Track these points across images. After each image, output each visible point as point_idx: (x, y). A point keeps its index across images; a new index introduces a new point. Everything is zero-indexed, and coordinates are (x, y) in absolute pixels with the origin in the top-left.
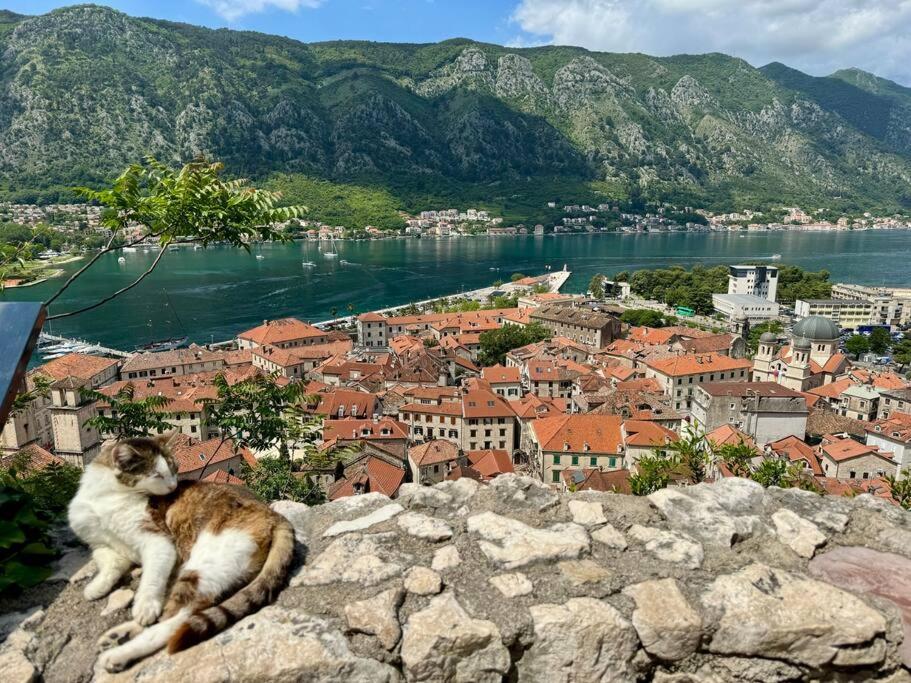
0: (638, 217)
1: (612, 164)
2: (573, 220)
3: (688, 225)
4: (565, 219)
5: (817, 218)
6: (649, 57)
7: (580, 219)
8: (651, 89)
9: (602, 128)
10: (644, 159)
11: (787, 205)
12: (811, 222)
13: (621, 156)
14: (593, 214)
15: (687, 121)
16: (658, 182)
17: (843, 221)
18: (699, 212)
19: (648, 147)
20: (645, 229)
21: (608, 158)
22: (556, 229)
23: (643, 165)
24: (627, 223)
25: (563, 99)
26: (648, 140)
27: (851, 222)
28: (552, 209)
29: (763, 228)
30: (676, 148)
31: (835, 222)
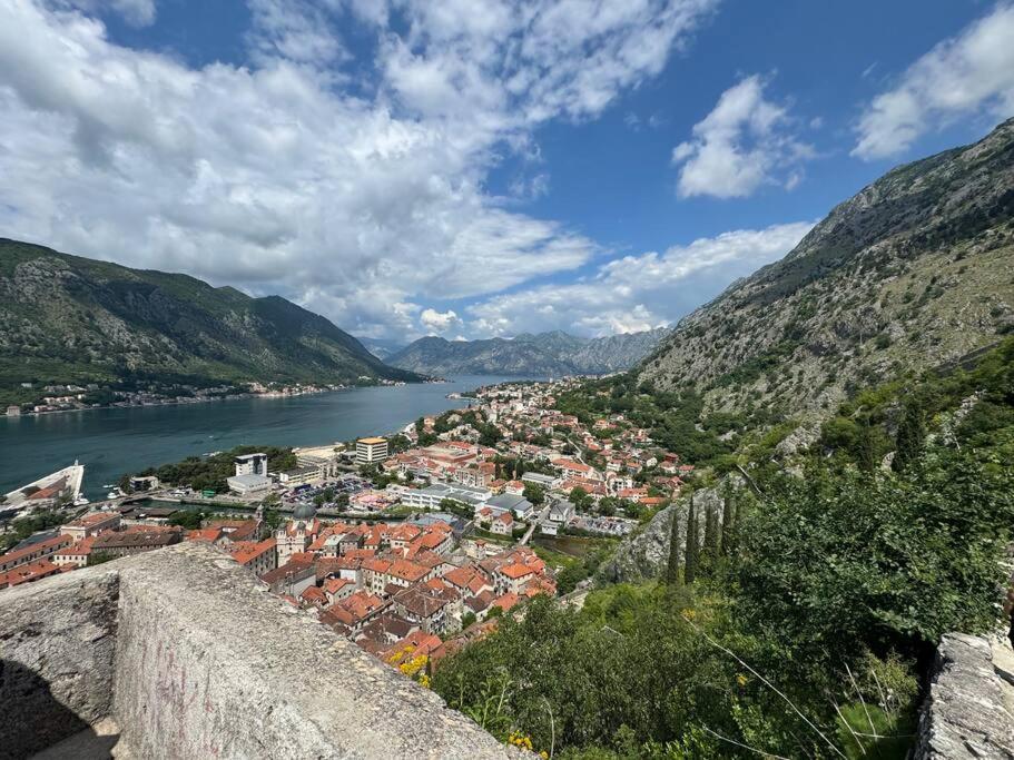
0: (131, 394)
1: (96, 349)
2: (58, 399)
3: (178, 398)
4: (48, 399)
5: (270, 389)
6: (124, 268)
7: (67, 399)
8: (130, 293)
9: (81, 319)
10: (129, 347)
11: (250, 381)
12: (267, 392)
13: (105, 344)
14: (81, 393)
15: (166, 320)
16: (146, 365)
17: (285, 390)
18: (185, 387)
19: (133, 338)
20: (139, 403)
21: (91, 345)
22: (37, 409)
23: (129, 351)
24: (119, 399)
25: (29, 290)
26: (131, 332)
27: (290, 391)
28: (27, 389)
29: (237, 398)
30: (159, 340)
31: (282, 391)
